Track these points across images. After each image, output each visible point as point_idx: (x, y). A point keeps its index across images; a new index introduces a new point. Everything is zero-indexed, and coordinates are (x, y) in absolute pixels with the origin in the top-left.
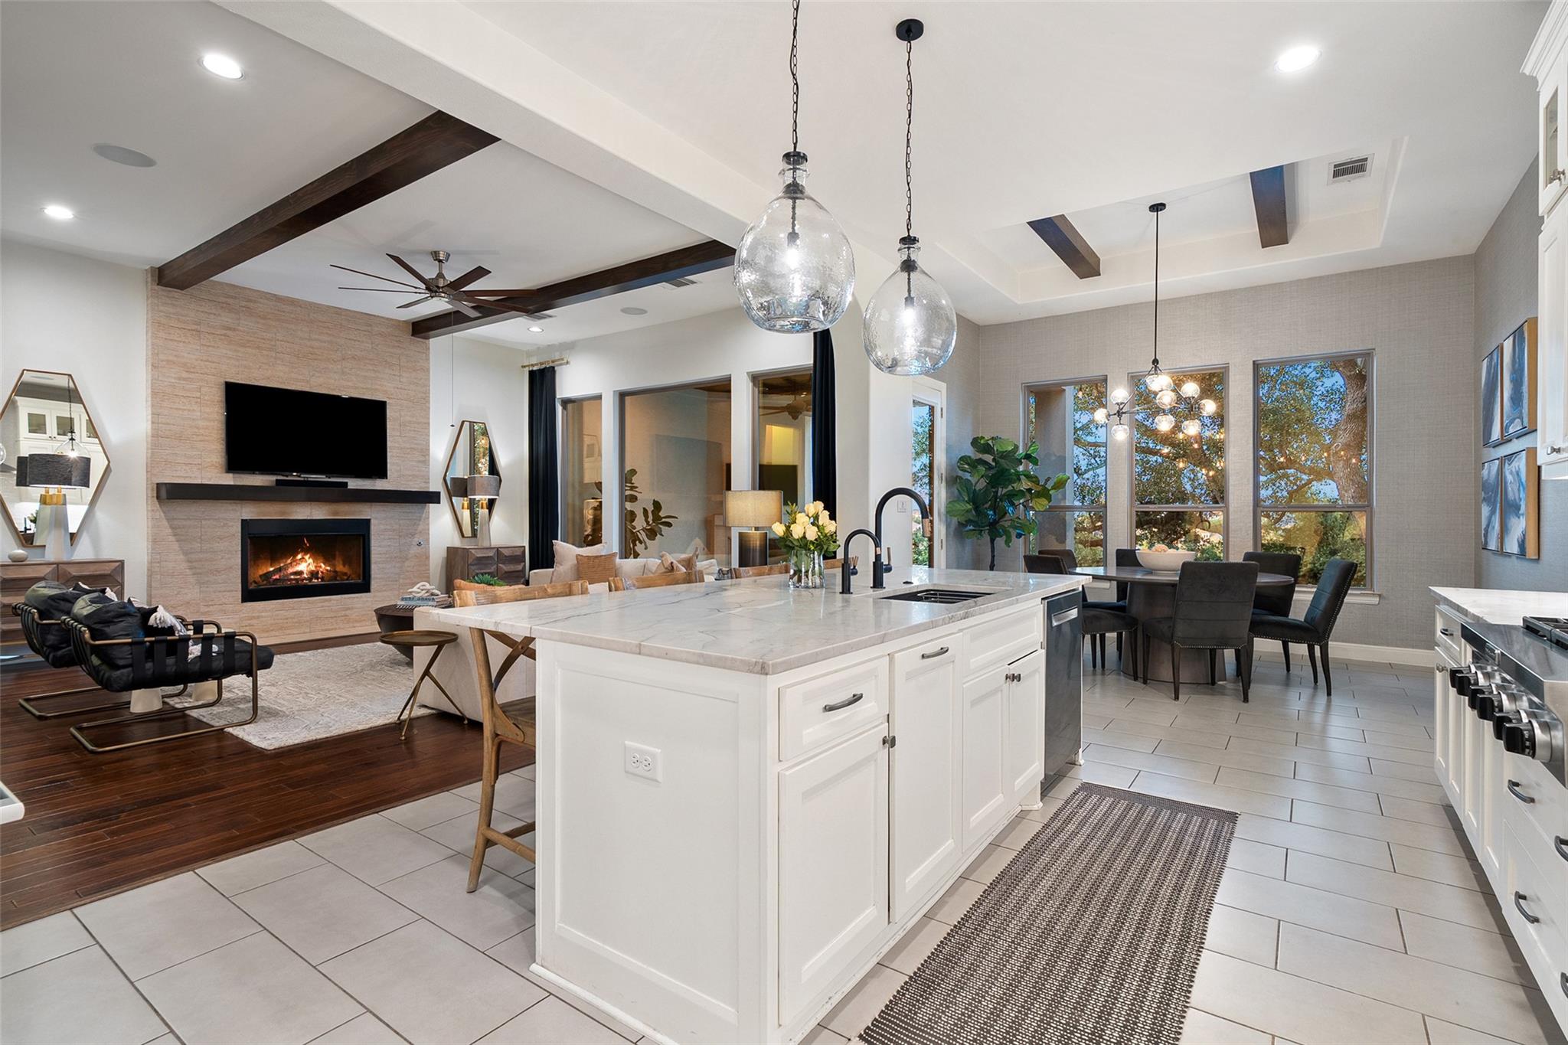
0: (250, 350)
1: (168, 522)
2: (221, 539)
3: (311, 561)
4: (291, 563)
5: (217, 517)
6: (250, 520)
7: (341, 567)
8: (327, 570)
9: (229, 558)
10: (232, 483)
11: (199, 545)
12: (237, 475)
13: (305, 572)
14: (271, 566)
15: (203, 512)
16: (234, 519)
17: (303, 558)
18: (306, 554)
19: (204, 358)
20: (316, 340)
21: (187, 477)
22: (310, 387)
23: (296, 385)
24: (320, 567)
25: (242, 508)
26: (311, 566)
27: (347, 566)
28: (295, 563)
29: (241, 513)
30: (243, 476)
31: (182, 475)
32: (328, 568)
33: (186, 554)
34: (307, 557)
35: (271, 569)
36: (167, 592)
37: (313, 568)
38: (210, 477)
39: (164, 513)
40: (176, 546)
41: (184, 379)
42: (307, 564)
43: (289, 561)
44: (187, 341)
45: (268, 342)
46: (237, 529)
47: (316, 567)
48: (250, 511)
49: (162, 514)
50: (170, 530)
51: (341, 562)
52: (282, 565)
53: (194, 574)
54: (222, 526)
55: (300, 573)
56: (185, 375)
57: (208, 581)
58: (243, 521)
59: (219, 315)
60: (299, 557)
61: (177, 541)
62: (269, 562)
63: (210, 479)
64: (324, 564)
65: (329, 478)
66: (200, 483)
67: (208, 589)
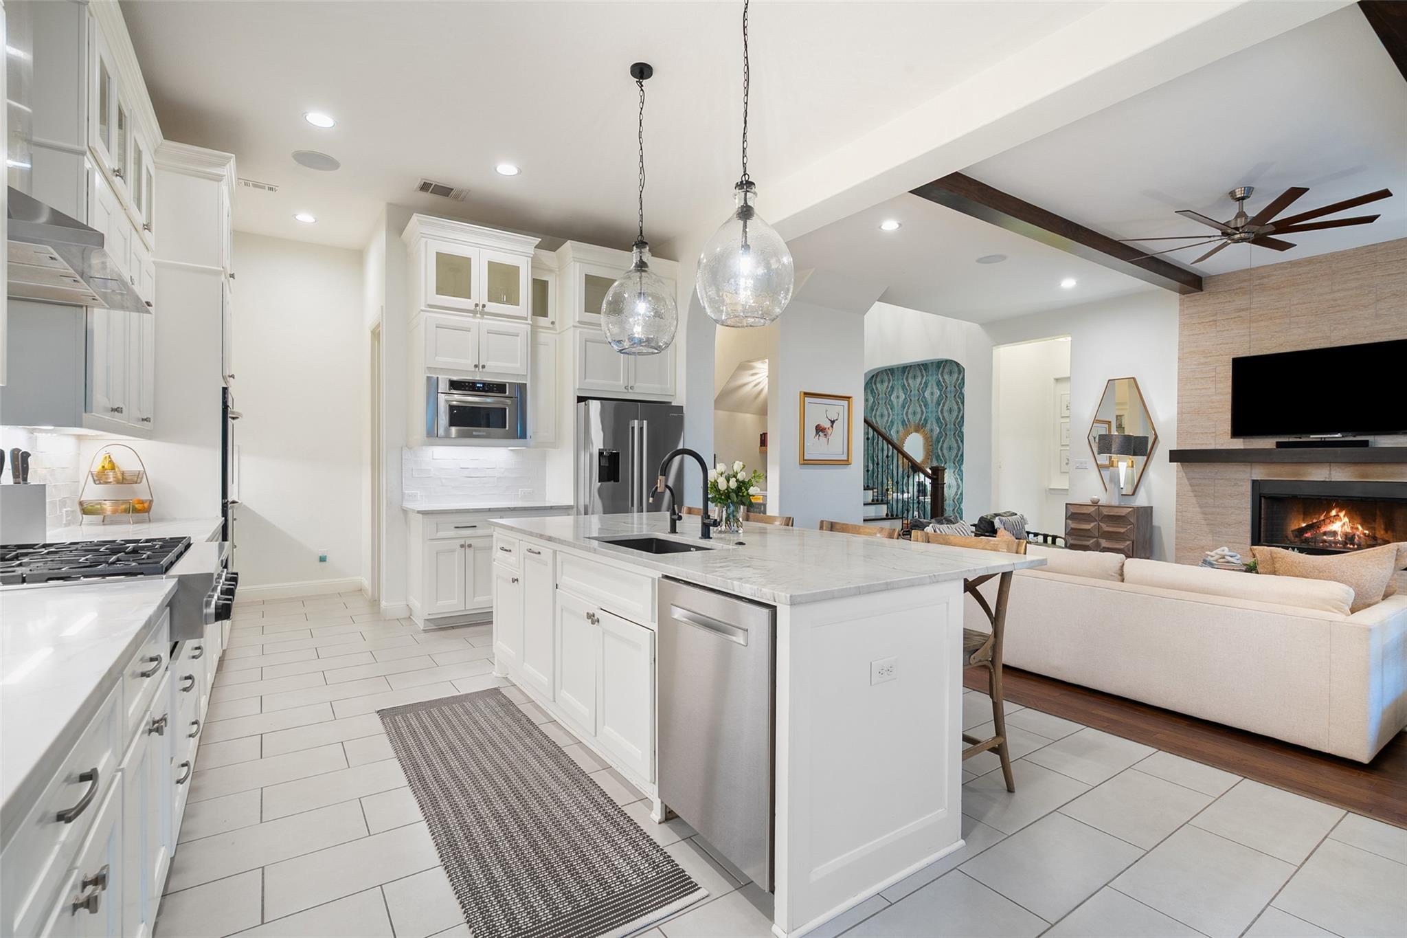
0: (1262, 324)
1: (1188, 481)
2: (1232, 497)
3: (1346, 520)
4: (1324, 520)
5: (1228, 478)
6: (1261, 480)
7: (1382, 532)
8: (1365, 534)
9: (1239, 514)
10: (1242, 447)
11: (1212, 501)
12: (1247, 440)
13: (1339, 533)
14: (1304, 521)
15: (1217, 473)
16: (1244, 479)
17: (1338, 515)
18: (1341, 510)
19: (1220, 342)
20: (1339, 291)
21: (1203, 444)
22: (1331, 343)
23: (1312, 344)
24: (1357, 529)
25: (1251, 469)
26: (1346, 526)
27: (1389, 532)
28: (1328, 521)
29: (1251, 473)
30: (1252, 440)
31: (1199, 442)
32: (1367, 532)
33: (1201, 507)
34: (1342, 514)
35: (1304, 525)
36: (1187, 536)
37: (1349, 530)
38: (1222, 442)
39: (1186, 473)
40: (1194, 500)
41: (1202, 364)
42: (1341, 523)
43: (1322, 518)
44: (1205, 332)
45: (1282, 310)
46: (1248, 488)
47: (1352, 528)
48: (1260, 473)
49: (1184, 475)
50: (1190, 488)
51: (1383, 526)
52: (1315, 521)
53: (1207, 525)
54: (1233, 486)
55: (1334, 533)
56: (1203, 360)
57: (1219, 532)
58: (1254, 482)
59: (1234, 301)
60: (1333, 513)
61: (1195, 496)
62: (1302, 516)
63: (1222, 444)
64: (1362, 526)
65: (1354, 436)
66: (1214, 448)
67: (1219, 539)
